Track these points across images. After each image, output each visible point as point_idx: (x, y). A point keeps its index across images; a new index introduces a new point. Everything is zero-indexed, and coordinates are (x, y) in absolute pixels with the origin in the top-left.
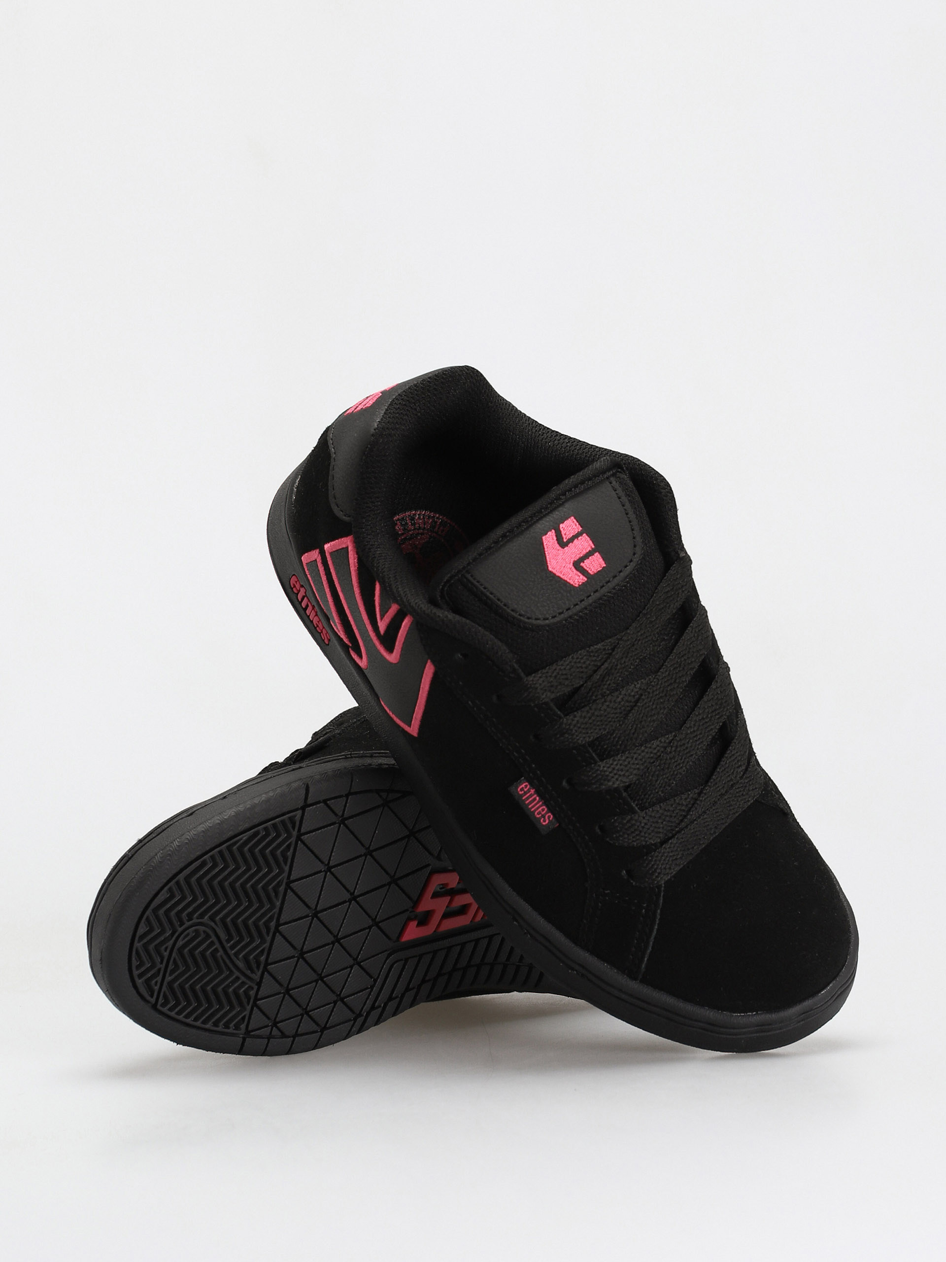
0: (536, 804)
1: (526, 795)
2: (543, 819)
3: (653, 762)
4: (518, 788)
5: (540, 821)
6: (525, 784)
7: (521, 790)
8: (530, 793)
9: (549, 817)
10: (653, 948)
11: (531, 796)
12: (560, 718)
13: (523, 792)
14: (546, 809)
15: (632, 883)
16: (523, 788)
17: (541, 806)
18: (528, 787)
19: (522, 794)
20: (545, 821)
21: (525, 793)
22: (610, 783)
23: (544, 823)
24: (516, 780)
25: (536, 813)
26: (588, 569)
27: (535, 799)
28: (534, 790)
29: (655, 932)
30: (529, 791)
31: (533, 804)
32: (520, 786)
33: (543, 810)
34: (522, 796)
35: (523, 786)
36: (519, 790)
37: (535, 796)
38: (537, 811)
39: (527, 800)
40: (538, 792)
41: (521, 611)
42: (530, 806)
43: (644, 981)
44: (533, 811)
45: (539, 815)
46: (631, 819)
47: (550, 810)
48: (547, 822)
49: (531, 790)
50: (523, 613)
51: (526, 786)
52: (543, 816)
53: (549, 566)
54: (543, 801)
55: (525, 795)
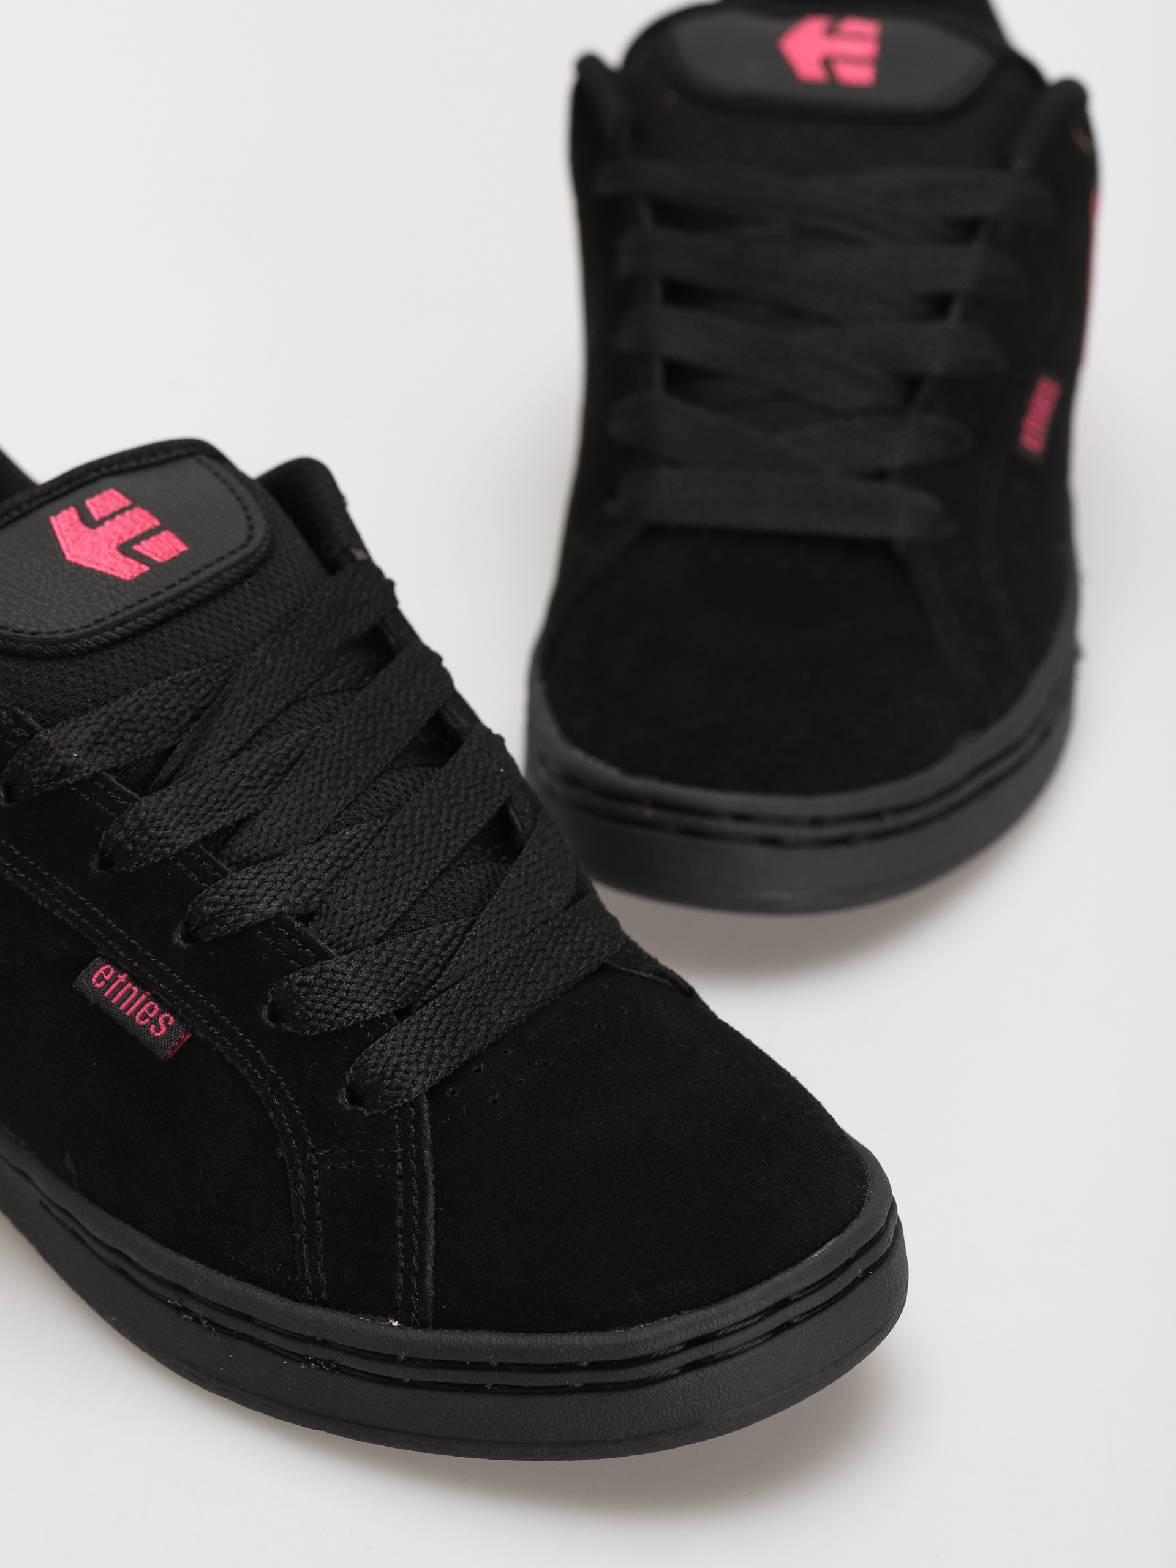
0: (136, 1000)
1: (109, 987)
2: (153, 1026)
3: (351, 866)
4: (92, 977)
5: (148, 1031)
6: (104, 968)
7: (99, 980)
8: (119, 981)
9: (166, 1021)
10: (436, 1238)
11: (120, 987)
12: (134, 800)
13: (103, 983)
14: (156, 1006)
15: (362, 1112)
16: (101, 975)
17: (146, 1002)
18: (112, 971)
19: (102, 987)
20: (159, 1030)
21: (109, 984)
22: (261, 906)
23: (158, 1034)
24: (83, 962)
25: (137, 1018)
26: (149, 554)
27: (130, 992)
28: (125, 975)
29: (431, 1201)
30: (114, 979)
31: (128, 1001)
32: (95, 973)
33: (151, 1009)
34: (101, 991)
35: (101, 971)
36: (94, 980)
37: (129, 985)
38: (139, 1014)
39: (114, 996)
40: (134, 979)
41: (17, 625)
42: (122, 1007)
43: (442, 1322)
44: (131, 1016)
45: (144, 1020)
46: (323, 971)
47: (165, 1008)
48: (164, 1029)
49: (119, 976)
50: (21, 627)
51: (107, 972)
52: (155, 1021)
53: (67, 554)
54: (148, 993)
55: (107, 989)
